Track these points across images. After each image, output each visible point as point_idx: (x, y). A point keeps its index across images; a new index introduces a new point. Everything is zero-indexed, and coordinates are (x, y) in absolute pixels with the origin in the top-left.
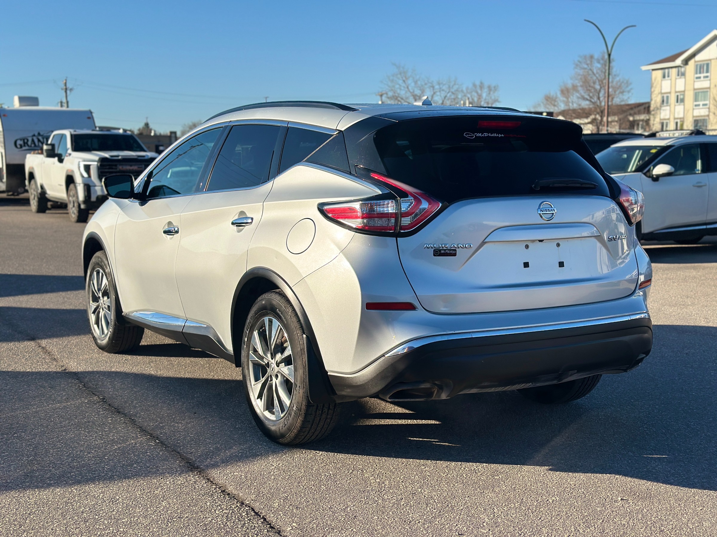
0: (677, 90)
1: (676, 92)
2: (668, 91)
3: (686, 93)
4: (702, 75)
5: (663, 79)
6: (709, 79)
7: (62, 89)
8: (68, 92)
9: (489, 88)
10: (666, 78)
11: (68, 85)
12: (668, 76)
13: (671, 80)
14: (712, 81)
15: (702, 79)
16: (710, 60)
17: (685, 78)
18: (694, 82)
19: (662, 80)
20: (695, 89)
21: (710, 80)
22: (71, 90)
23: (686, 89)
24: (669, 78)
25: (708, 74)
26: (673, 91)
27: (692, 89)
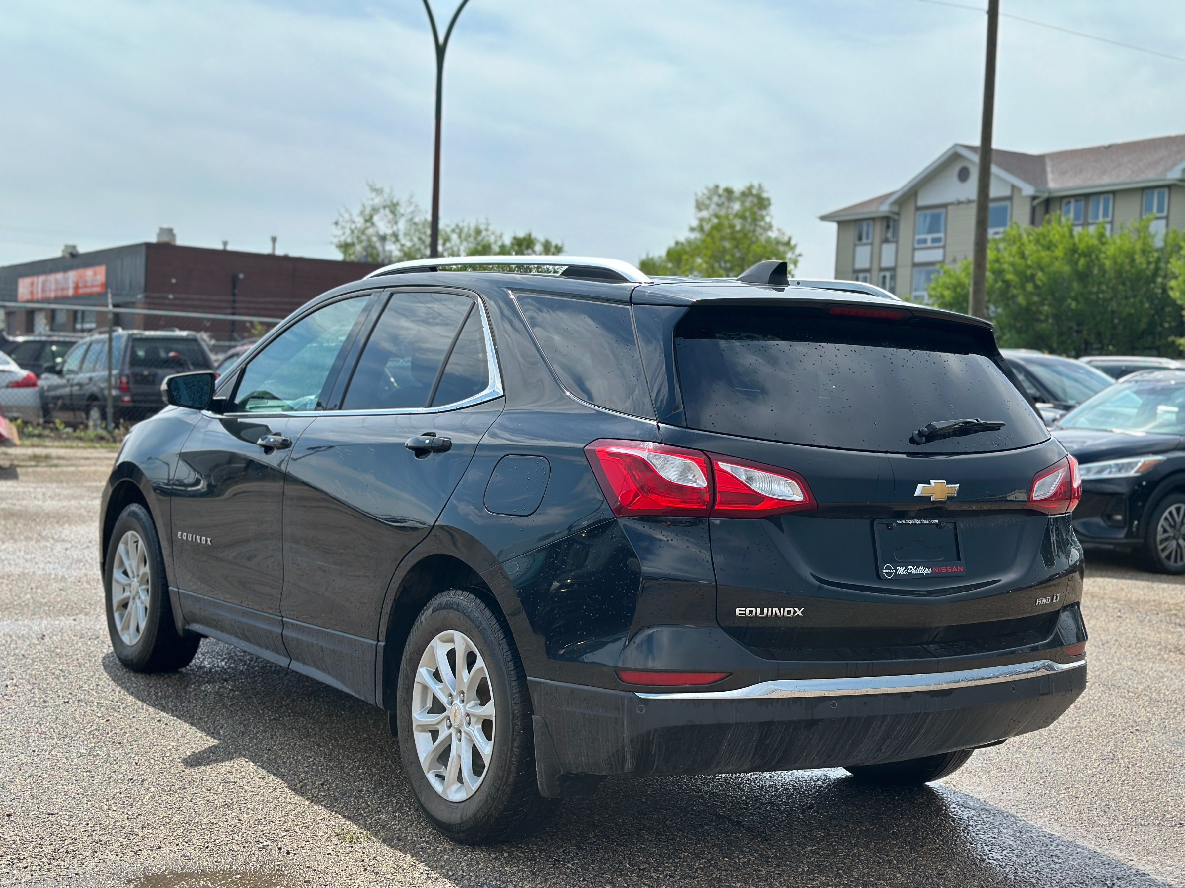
0: (884, 264)
1: (882, 270)
2: (866, 265)
3: (900, 272)
4: (929, 237)
5: (857, 242)
6: (941, 244)
10: (864, 241)
12: (867, 238)
13: (872, 244)
14: (948, 249)
15: (929, 244)
16: (945, 206)
17: (897, 242)
18: (914, 249)
19: (855, 245)
20: (915, 265)
21: (944, 247)
23: (899, 263)
24: (870, 241)
25: (941, 235)
26: (876, 267)
27: (910, 264)
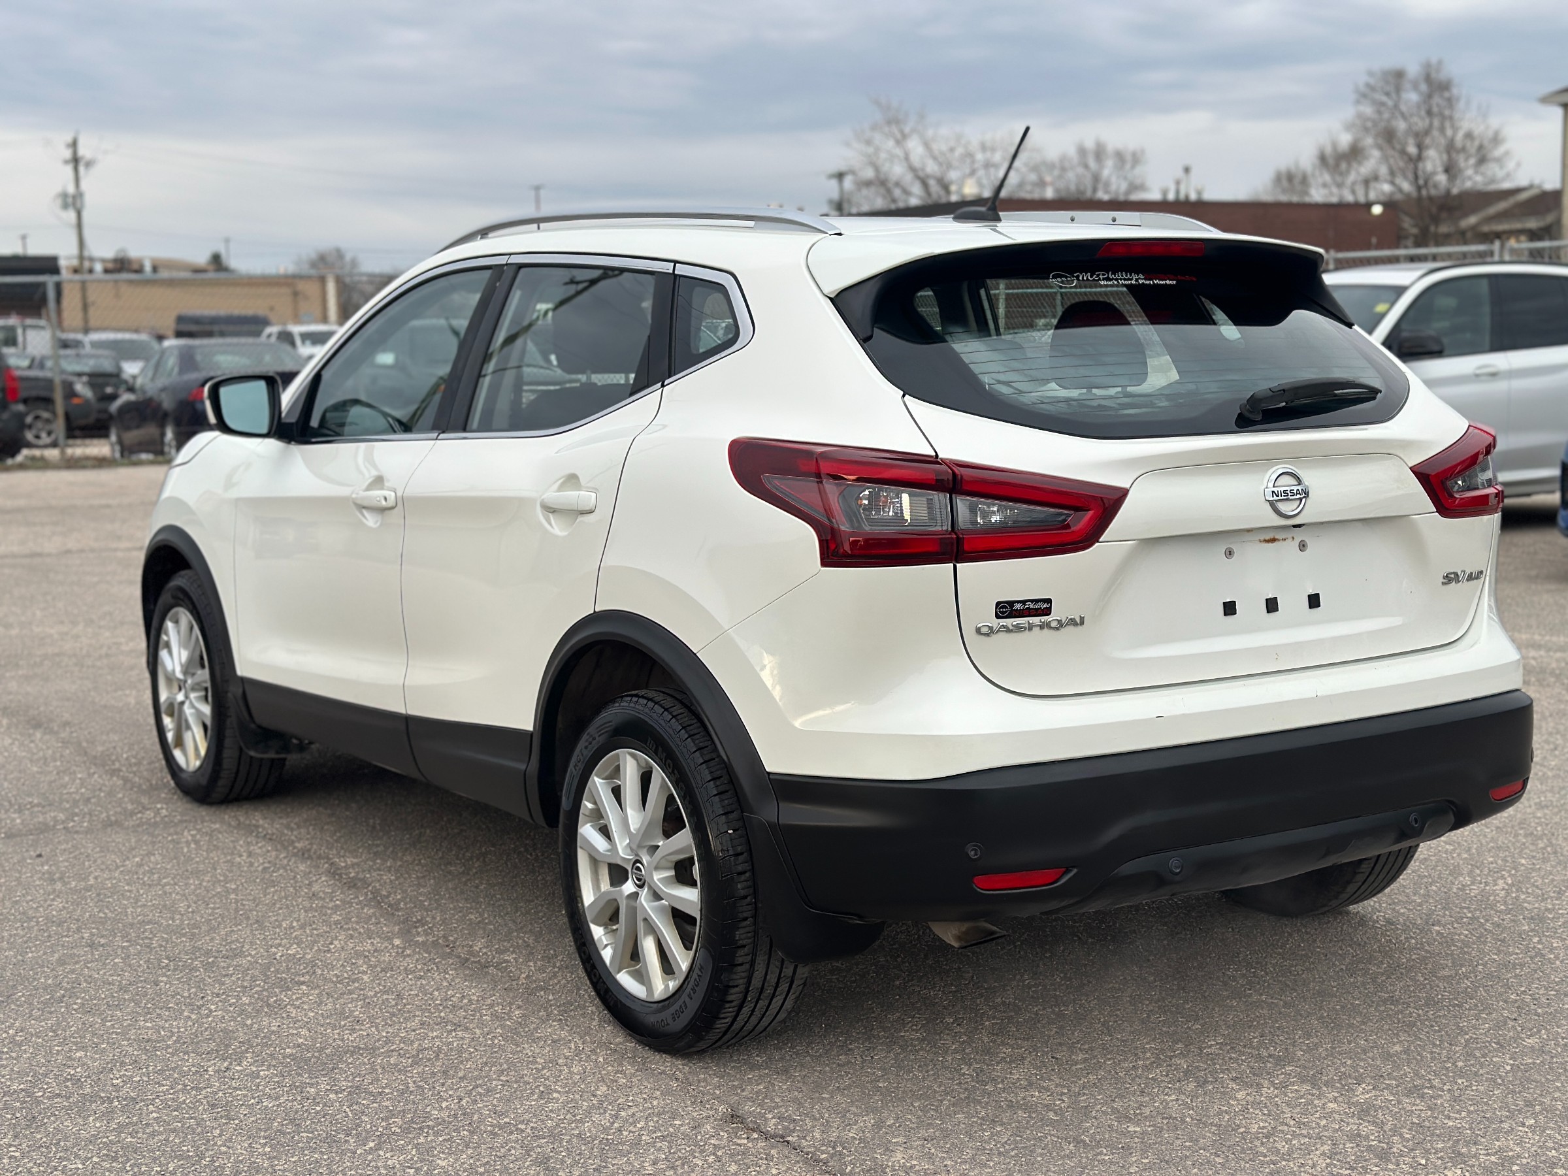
7: (66, 162)
8: (82, 169)
9: (1120, 156)
11: (82, 152)
22: (88, 164)
